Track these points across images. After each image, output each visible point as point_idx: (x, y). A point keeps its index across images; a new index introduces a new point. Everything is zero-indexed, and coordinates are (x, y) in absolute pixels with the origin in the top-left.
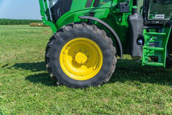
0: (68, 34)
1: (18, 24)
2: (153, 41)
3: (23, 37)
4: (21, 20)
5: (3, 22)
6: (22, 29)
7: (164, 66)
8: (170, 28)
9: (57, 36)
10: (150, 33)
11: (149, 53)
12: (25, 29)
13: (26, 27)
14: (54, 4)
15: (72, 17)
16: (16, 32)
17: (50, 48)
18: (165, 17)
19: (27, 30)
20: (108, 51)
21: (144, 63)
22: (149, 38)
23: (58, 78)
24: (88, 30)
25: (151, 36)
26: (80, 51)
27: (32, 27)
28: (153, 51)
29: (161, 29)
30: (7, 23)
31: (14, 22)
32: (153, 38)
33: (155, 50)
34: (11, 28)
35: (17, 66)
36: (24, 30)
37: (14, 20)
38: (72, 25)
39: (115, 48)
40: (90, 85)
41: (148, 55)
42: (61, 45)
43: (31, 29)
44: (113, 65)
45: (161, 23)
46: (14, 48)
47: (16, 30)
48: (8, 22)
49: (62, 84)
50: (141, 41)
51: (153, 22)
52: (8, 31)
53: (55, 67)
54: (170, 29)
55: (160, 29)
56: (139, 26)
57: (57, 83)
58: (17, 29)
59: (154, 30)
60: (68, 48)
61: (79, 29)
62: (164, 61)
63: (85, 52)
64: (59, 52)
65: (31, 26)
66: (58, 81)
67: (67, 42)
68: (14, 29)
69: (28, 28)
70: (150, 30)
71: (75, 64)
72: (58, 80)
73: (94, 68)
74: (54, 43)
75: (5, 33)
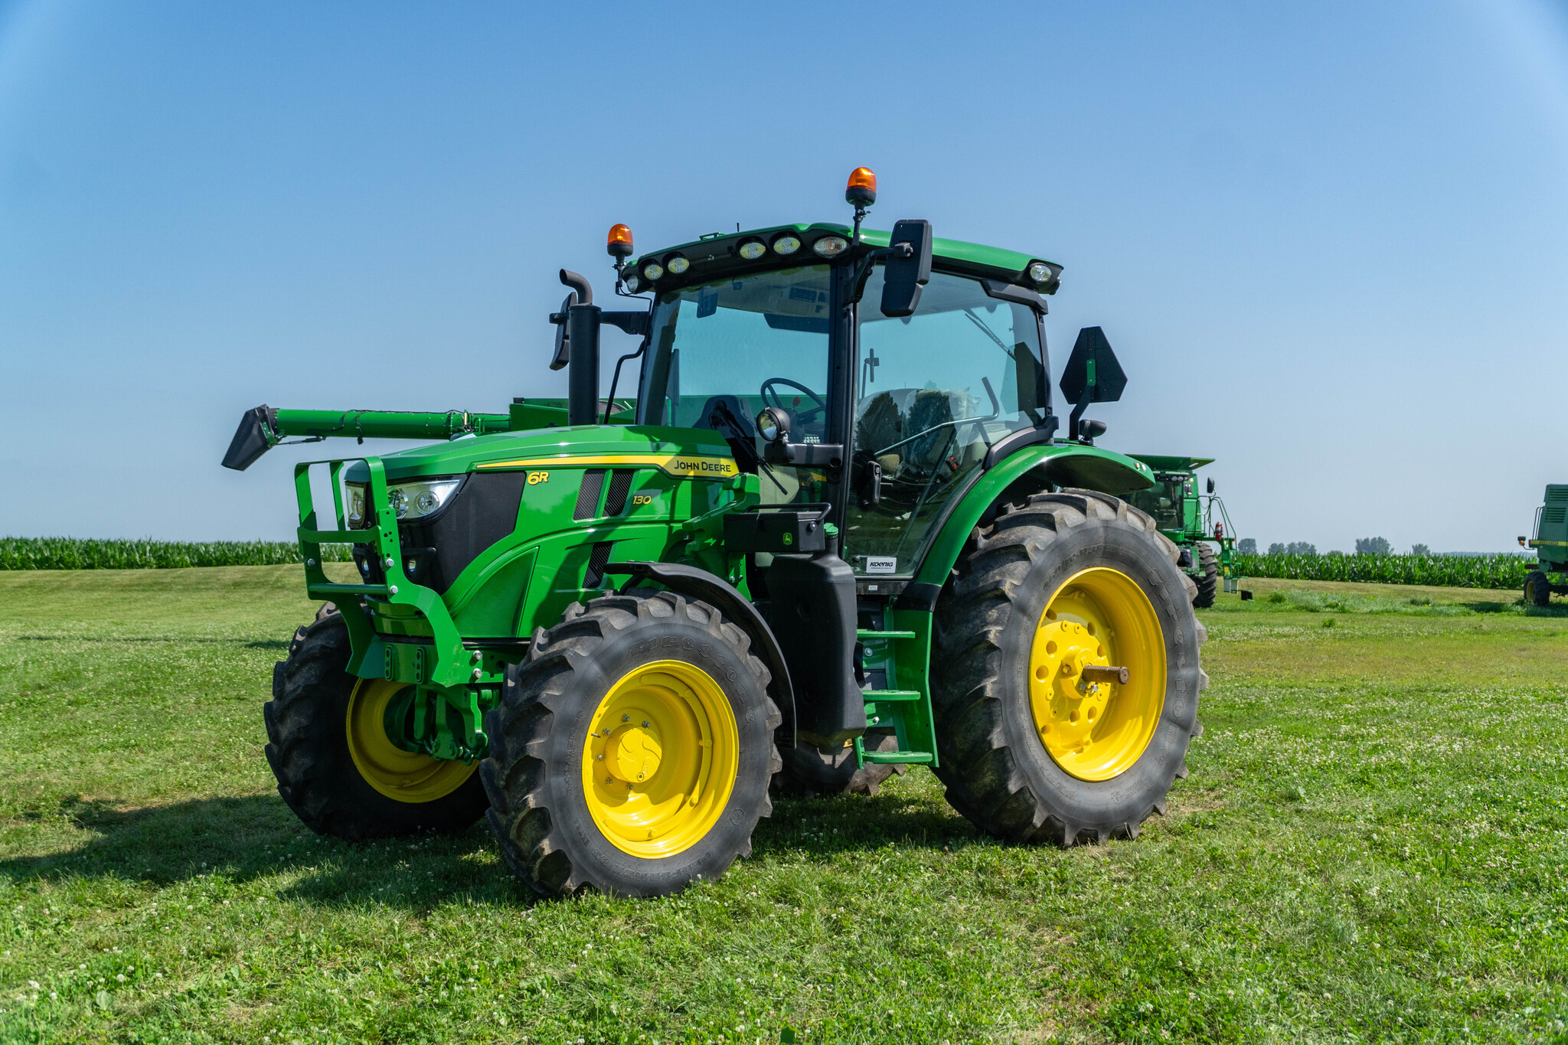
7: (933, 761)
8: (928, 609)
9: (575, 653)
15: (521, 565)
17: (548, 712)
18: (899, 570)
20: (757, 715)
21: (864, 758)
23: (574, 857)
29: (880, 615)
40: (699, 876)
45: (885, 592)
49: (590, 886)
54: (931, 614)
55: (876, 614)
57: (568, 883)
61: (663, 623)
62: (932, 744)
64: (582, 731)
66: (573, 873)
72: (574, 866)
73: (696, 797)
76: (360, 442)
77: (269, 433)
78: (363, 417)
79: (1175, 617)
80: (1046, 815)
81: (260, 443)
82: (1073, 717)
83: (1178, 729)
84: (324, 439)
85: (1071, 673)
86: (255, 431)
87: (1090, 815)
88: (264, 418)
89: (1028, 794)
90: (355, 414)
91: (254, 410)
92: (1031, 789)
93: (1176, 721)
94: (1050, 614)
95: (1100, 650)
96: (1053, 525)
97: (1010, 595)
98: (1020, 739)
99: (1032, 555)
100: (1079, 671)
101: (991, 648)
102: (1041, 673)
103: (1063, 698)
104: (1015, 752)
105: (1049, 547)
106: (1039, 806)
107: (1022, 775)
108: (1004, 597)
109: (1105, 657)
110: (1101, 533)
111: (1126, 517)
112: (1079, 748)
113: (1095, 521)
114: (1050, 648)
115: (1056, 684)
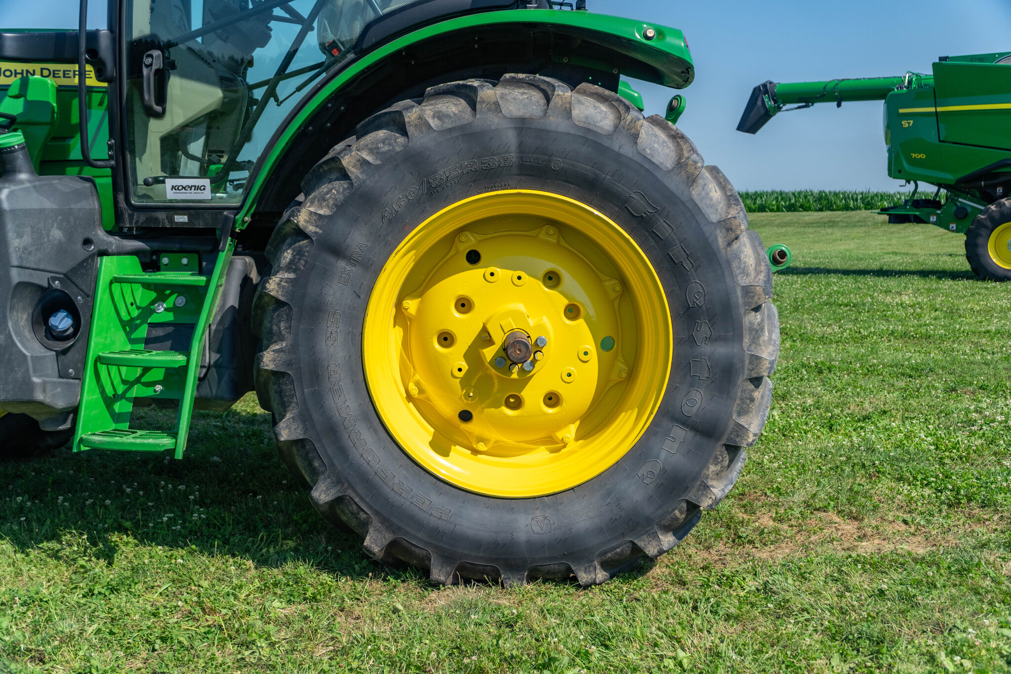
2: (170, 317)
11: (138, 381)
18: (212, 190)
21: (81, 441)
22: (153, 302)
25: (162, 290)
28: (157, 374)
32: (169, 303)
33: (167, 369)
45: (199, 225)
51: (162, 215)
55: (208, 252)
56: (17, 242)
59: (185, 261)
70: (165, 260)
76: (839, 105)
77: (769, 103)
78: (841, 85)
79: (687, 265)
80: (389, 537)
81: (763, 112)
83: (690, 434)
84: (812, 105)
85: (490, 342)
86: (759, 103)
87: (477, 544)
88: (766, 92)
89: (355, 507)
90: (832, 84)
91: (759, 86)
92: (357, 500)
93: (685, 422)
94: (474, 258)
95: (572, 312)
96: (403, 130)
97: (311, 229)
98: (333, 431)
99: (354, 172)
100: (499, 339)
101: (279, 304)
102: (446, 339)
103: (488, 378)
104: (324, 448)
105: (389, 160)
106: (375, 522)
107: (339, 481)
108: (300, 234)
109: (581, 322)
110: (511, 138)
111: (568, 113)
112: (556, 445)
113: (494, 121)
114: (464, 305)
115: (473, 355)
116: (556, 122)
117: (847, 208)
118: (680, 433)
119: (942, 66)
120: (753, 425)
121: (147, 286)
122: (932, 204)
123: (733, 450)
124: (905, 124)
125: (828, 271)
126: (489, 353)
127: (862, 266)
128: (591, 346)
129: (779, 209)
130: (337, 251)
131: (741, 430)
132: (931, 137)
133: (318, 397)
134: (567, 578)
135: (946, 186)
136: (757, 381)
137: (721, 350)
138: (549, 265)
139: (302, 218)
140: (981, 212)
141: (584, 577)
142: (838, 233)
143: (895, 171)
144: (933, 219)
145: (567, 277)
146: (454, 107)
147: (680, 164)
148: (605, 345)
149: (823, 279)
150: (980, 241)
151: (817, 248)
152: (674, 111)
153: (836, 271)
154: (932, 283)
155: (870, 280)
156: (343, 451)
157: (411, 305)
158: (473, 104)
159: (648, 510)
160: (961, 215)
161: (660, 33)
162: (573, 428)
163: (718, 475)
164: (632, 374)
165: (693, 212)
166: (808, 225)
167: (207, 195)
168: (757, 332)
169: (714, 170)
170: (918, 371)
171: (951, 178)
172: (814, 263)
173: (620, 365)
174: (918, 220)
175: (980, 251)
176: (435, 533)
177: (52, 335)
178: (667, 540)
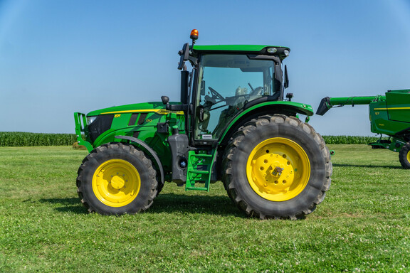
0: (102, 155)
1: (47, 145)
2: (202, 164)
3: (55, 168)
4: (53, 136)
5: (13, 139)
6: (55, 154)
7: (207, 190)
9: (90, 157)
10: (199, 155)
11: (196, 177)
12: (61, 154)
13: (64, 151)
14: (92, 121)
15: (113, 136)
16: (43, 160)
17: (83, 170)
18: (212, 137)
19: (64, 156)
20: (146, 174)
21: (187, 188)
22: (198, 161)
23: (90, 204)
24: (124, 151)
25: (200, 158)
26: (118, 174)
27: (78, 151)
28: (200, 175)
30: (23, 143)
31: (38, 139)
32: (202, 160)
33: (203, 174)
34: (32, 152)
35: (43, 201)
36: (59, 156)
37: (39, 136)
38: (106, 146)
39: (155, 171)
40: (126, 212)
41: (195, 179)
42: (94, 167)
43: (73, 154)
44: (153, 190)
45: (209, 144)
46: (39, 184)
47: (42, 156)
48: (25, 139)
49: (94, 211)
50: (183, 164)
51: (201, 142)
52: (25, 158)
53: (86, 191)
56: (178, 147)
57: (89, 210)
58: (45, 154)
59: (204, 152)
60: (103, 171)
61: (114, 150)
63: (123, 176)
65: (75, 148)
66: (90, 208)
67: (101, 164)
68: (37, 154)
69: (68, 151)
70: (200, 152)
71: (112, 190)
73: (132, 194)
74: (87, 165)
75: (21, 162)
76: (353, 106)
77: (328, 105)
78: (354, 99)
79: (313, 153)
80: (251, 209)
81: (325, 108)
82: (276, 182)
84: (343, 106)
85: (271, 169)
86: (324, 105)
87: (270, 211)
88: (327, 101)
89: (244, 203)
90: (350, 99)
92: (245, 201)
93: (313, 186)
94: (268, 152)
95: (289, 163)
96: (255, 125)
97: (237, 145)
98: (240, 186)
99: (245, 134)
100: (274, 168)
101: (230, 160)
102: (262, 168)
103: (271, 177)
104: (238, 190)
105: (253, 132)
106: (248, 206)
107: (241, 197)
108: (234, 146)
109: (290, 165)
110: (277, 127)
111: (289, 123)
112: (284, 192)
113: (274, 124)
114: (266, 161)
115: (268, 172)
116: (286, 124)
117: (360, 143)
118: (312, 188)
119: (389, 94)
120: (327, 187)
121: (196, 157)
122: (388, 142)
123: (323, 192)
124: (376, 113)
125: (350, 166)
126: (272, 171)
127: (363, 164)
128: (293, 171)
129: (332, 143)
130: (242, 149)
131: (325, 188)
132: (386, 118)
133: (237, 179)
134: (289, 218)
135: (392, 136)
136: (328, 178)
137: (321, 171)
138: (283, 153)
139: (235, 143)
140: (405, 145)
141: (292, 219)
142: (356, 153)
143: (373, 130)
144: (388, 147)
145: (287, 156)
146: (266, 121)
147: (311, 133)
148: (296, 170)
149: (348, 168)
150: (404, 155)
151: (347, 158)
152: (307, 120)
153: (353, 166)
154: (387, 170)
155: (365, 168)
156: (242, 191)
157: (254, 161)
158: (270, 121)
159: (306, 204)
160: (398, 146)
161: (307, 106)
162: (288, 188)
163: (320, 198)
164: (301, 177)
165: (314, 142)
166: (344, 149)
167: (211, 138)
168: (328, 167)
169: (318, 134)
170: (374, 190)
171: (393, 133)
172: (346, 163)
173: (298, 175)
174: (382, 148)
175: (404, 158)
176: (261, 208)
177: (181, 166)
178: (310, 211)
